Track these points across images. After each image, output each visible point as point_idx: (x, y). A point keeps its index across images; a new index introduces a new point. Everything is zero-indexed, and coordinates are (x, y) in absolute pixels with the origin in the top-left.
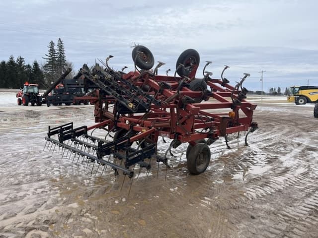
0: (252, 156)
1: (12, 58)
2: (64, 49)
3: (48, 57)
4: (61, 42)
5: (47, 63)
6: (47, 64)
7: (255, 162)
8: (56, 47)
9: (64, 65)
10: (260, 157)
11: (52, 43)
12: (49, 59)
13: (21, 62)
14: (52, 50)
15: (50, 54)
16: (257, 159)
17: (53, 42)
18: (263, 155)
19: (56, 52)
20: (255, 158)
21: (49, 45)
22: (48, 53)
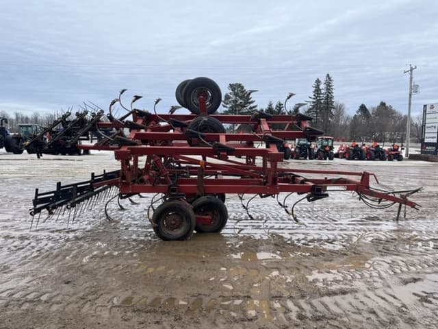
1: (270, 105)
2: (333, 87)
3: (311, 100)
4: (329, 78)
5: (311, 107)
6: (310, 109)
8: (322, 86)
9: (331, 108)
11: (318, 81)
12: (313, 102)
13: (280, 108)
14: (317, 90)
15: (314, 95)
17: (320, 79)
19: (323, 91)
21: (314, 84)
22: (312, 95)
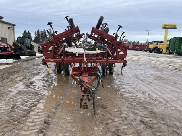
0: (45, 84)
7: (41, 81)
10: (40, 85)
16: (41, 83)
18: (39, 88)
20: (43, 83)
